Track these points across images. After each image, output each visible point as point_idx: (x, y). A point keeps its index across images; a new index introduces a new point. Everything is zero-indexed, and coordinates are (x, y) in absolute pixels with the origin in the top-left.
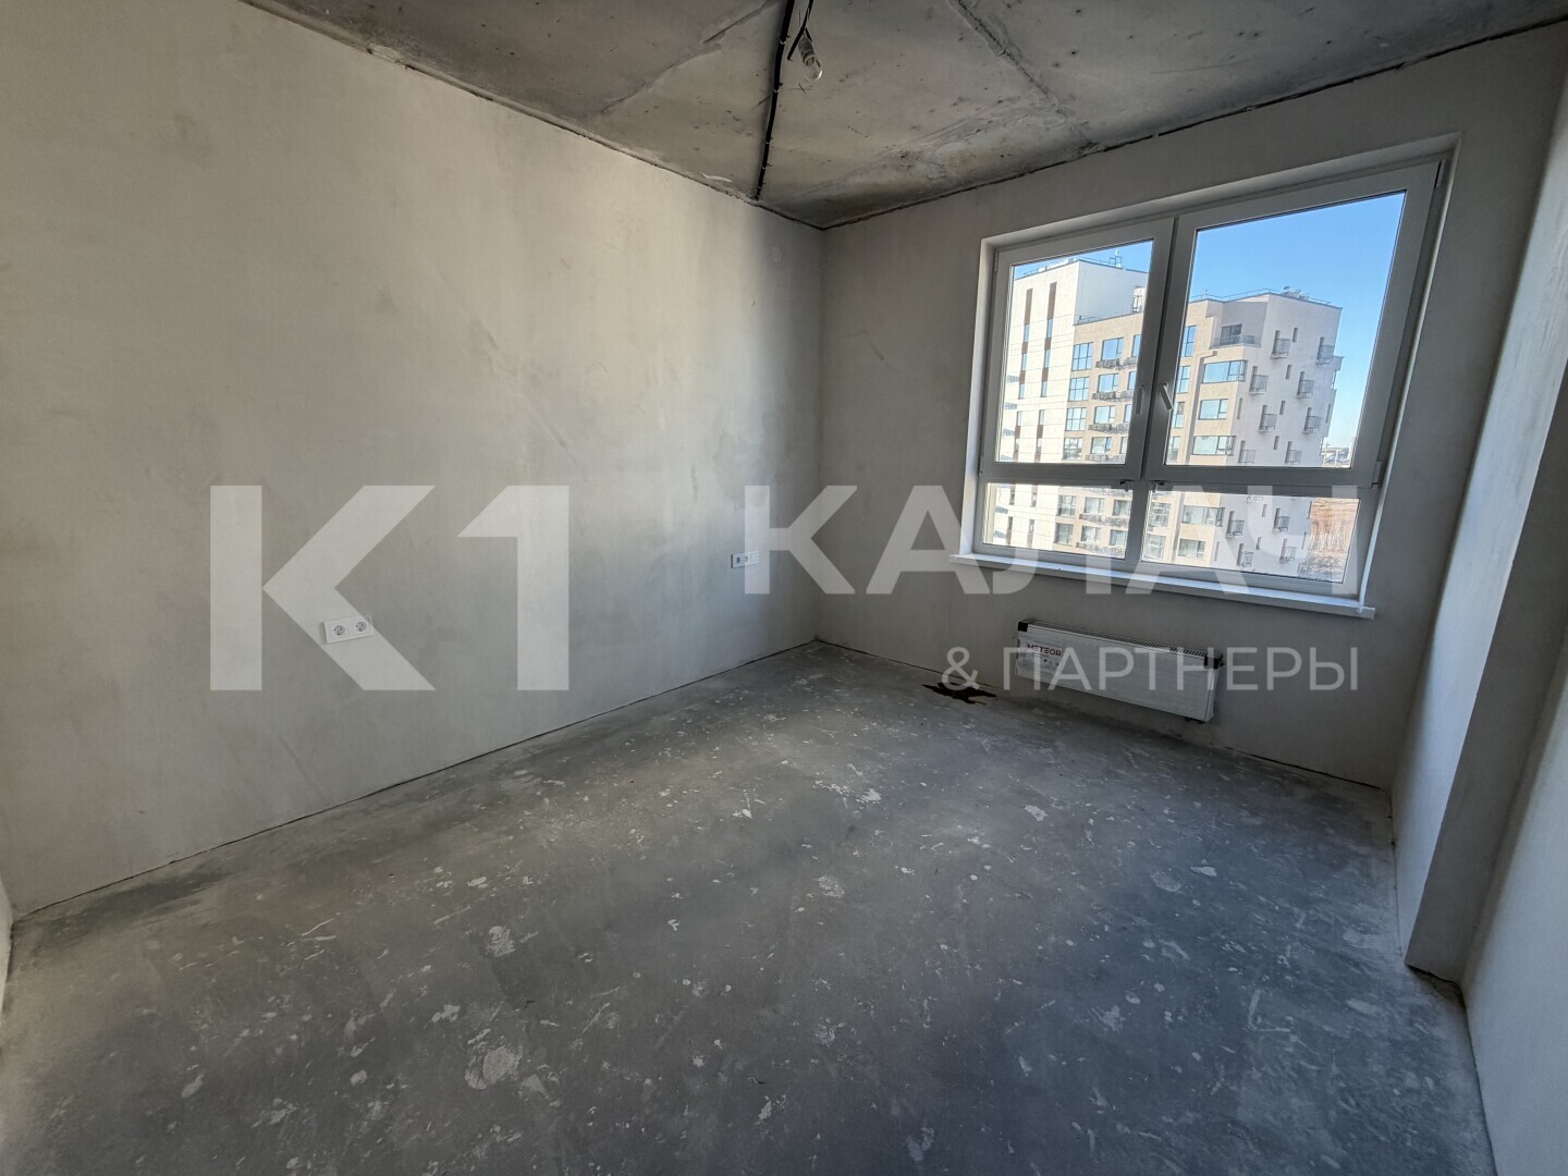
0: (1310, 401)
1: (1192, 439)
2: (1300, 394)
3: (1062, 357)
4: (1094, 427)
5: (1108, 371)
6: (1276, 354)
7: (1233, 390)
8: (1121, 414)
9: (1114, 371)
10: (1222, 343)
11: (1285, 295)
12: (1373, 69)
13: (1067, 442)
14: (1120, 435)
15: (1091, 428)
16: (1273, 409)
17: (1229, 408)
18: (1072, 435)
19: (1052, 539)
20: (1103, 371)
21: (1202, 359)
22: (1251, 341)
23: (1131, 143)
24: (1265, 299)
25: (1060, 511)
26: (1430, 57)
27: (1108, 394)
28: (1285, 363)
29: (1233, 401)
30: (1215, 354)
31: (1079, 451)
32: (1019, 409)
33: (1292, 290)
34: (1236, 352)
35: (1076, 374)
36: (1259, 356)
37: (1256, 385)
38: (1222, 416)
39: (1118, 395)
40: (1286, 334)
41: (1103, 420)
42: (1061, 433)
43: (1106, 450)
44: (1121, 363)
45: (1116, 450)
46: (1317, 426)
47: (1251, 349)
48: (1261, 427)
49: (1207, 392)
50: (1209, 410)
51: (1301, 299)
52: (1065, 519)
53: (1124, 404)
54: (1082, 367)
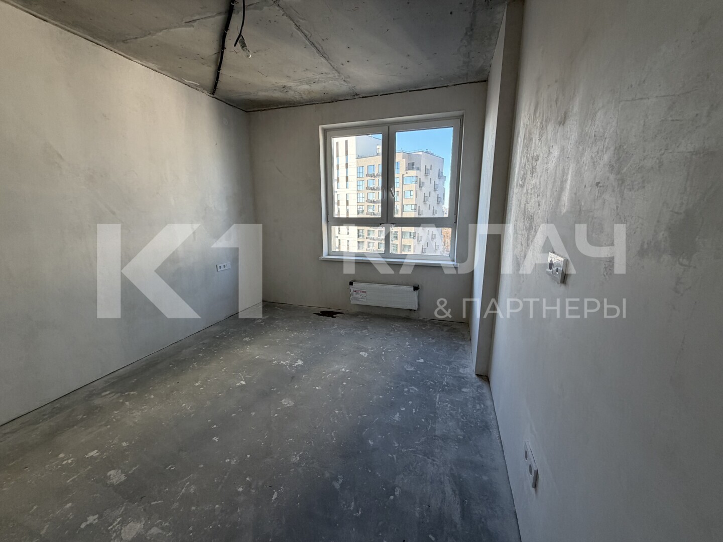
0: (438, 192)
1: (403, 206)
2: (435, 189)
3: (352, 172)
4: (368, 201)
5: (371, 178)
6: (426, 174)
7: (414, 187)
8: (377, 195)
9: (373, 178)
10: (409, 169)
11: (427, 152)
12: (440, 86)
13: (358, 207)
14: (378, 204)
15: (367, 201)
16: (427, 195)
17: (413, 193)
18: (360, 204)
19: (357, 247)
20: (369, 178)
21: (403, 175)
22: (418, 169)
23: (371, 96)
24: (421, 153)
25: (359, 236)
26: (455, 85)
27: (371, 188)
28: (429, 178)
29: (415, 191)
30: (407, 173)
31: (363, 211)
32: (338, 193)
33: (428, 151)
34: (413, 173)
35: (359, 179)
36: (421, 175)
37: (421, 185)
38: (412, 197)
39: (375, 188)
40: (428, 167)
41: (371, 198)
42: (356, 204)
43: (373, 210)
44: (375, 175)
45: (376, 211)
46: (441, 201)
47: (418, 172)
48: (424, 201)
49: (406, 188)
50: (407, 194)
51: (432, 154)
52: (361, 239)
53: (378, 192)
54: (361, 176)
